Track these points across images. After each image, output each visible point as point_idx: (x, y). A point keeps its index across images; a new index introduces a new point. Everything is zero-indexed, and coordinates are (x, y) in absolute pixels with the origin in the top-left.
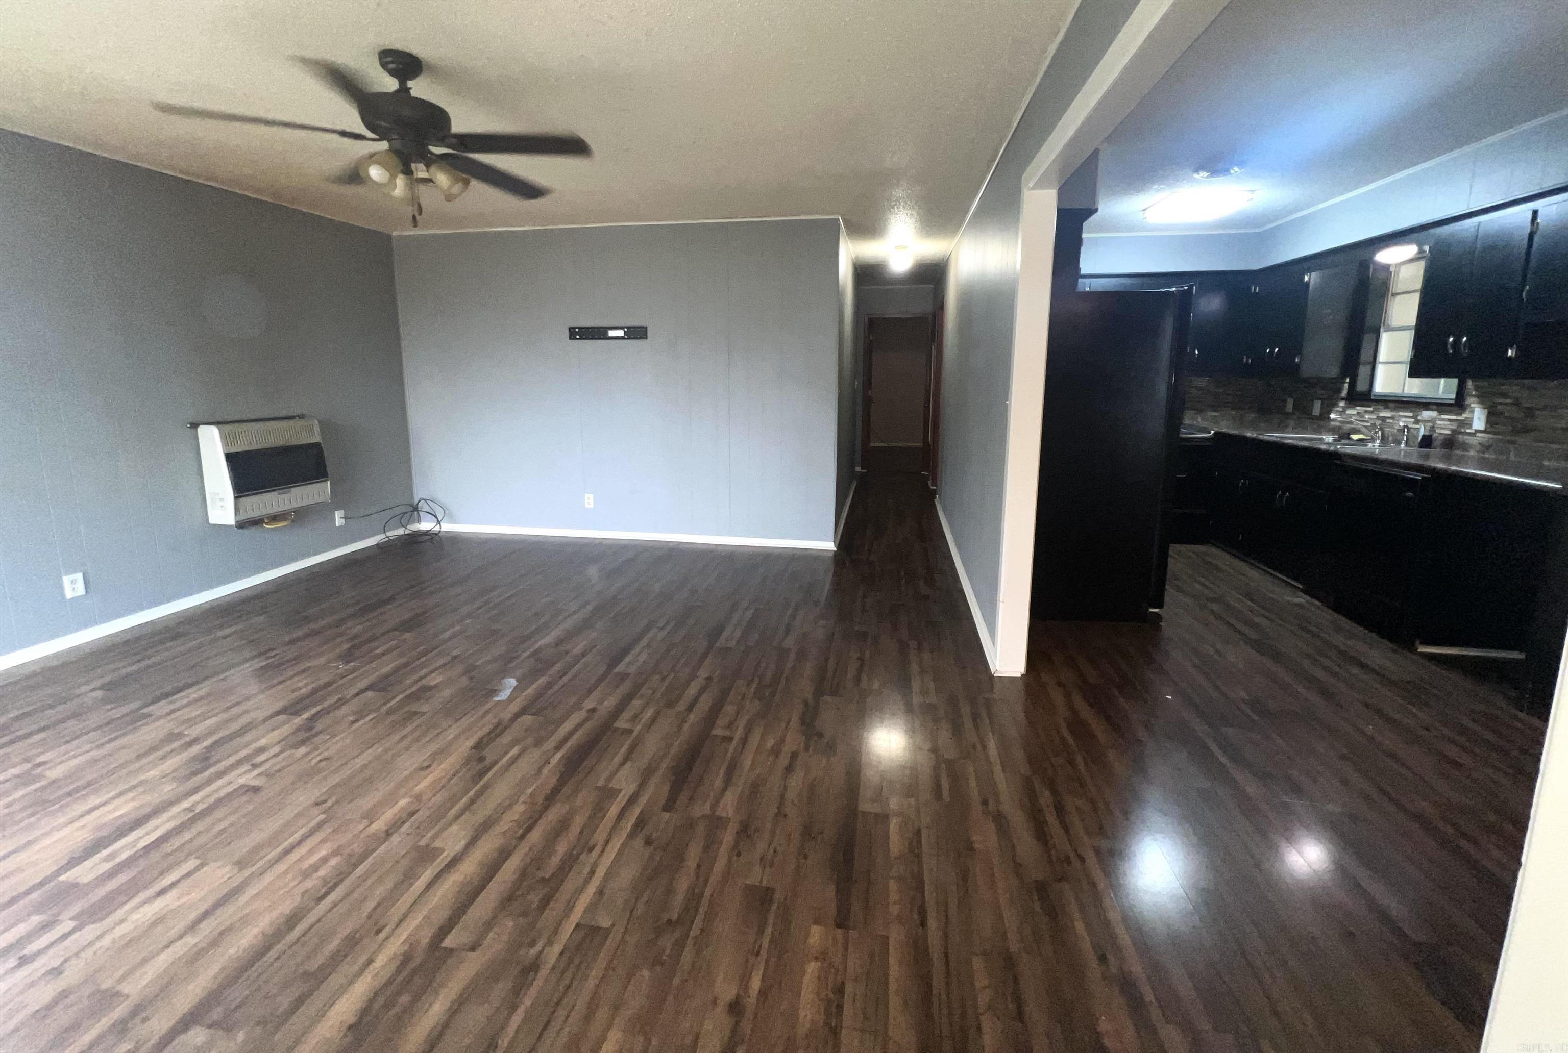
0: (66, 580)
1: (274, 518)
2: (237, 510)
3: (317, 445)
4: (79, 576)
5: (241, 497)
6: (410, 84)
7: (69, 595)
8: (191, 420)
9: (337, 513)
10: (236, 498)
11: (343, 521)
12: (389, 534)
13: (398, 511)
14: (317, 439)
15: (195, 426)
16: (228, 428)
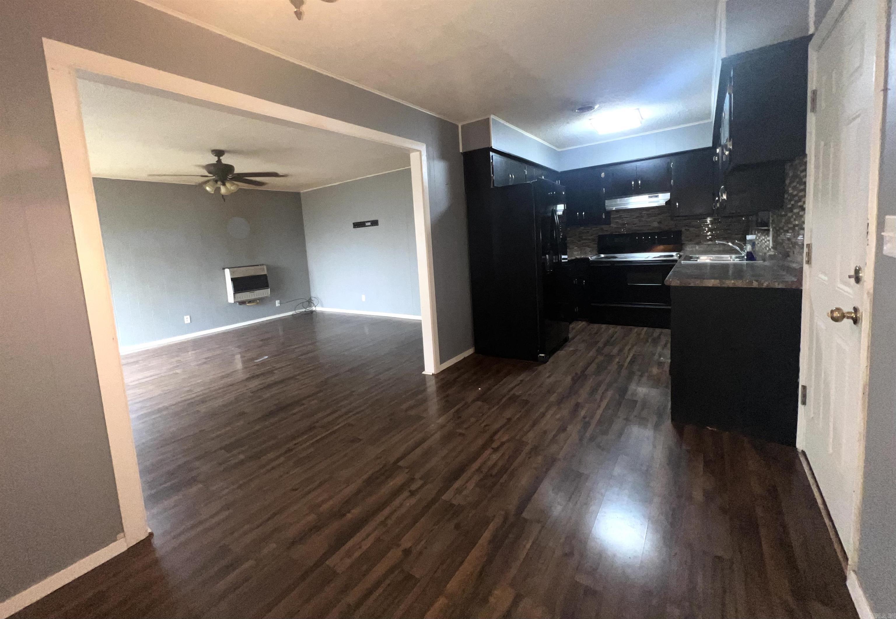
0: (185, 317)
1: (250, 302)
2: (234, 297)
3: (265, 275)
4: (189, 317)
5: (236, 293)
6: (221, 158)
7: (186, 322)
8: (223, 267)
9: (277, 301)
10: (234, 293)
11: (279, 305)
12: (296, 311)
13: (301, 301)
14: (265, 272)
15: (224, 269)
16: (231, 269)
